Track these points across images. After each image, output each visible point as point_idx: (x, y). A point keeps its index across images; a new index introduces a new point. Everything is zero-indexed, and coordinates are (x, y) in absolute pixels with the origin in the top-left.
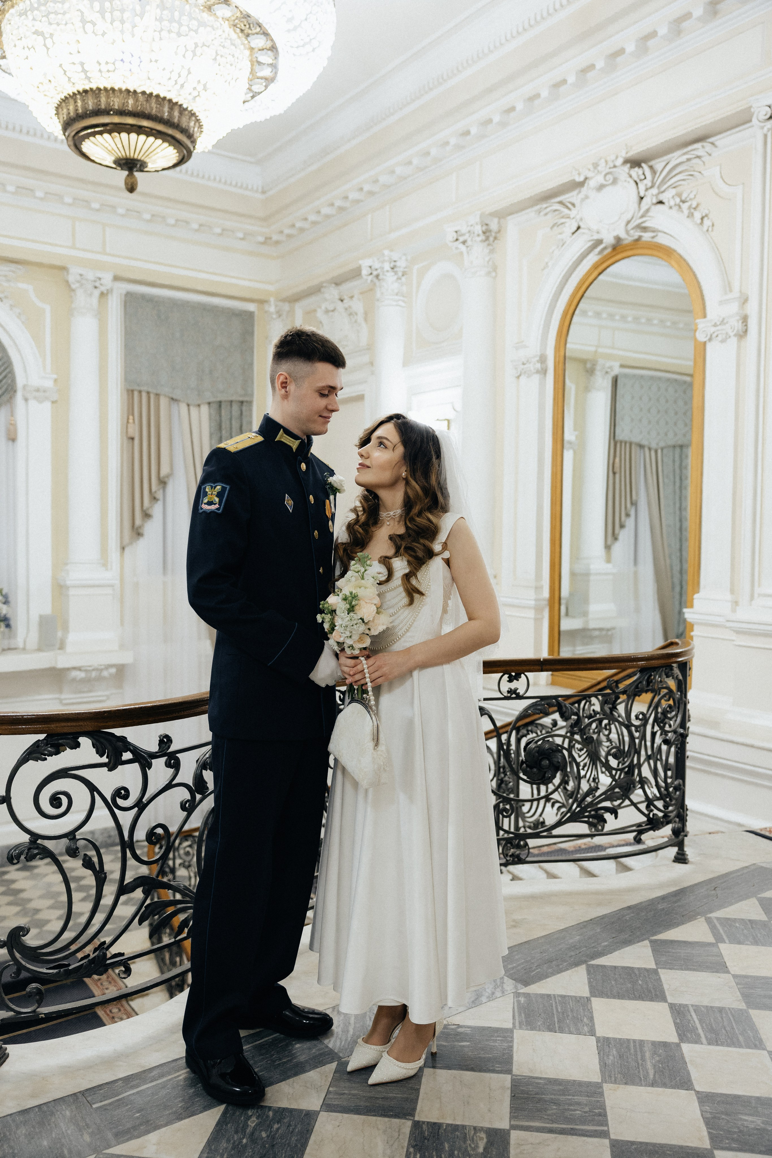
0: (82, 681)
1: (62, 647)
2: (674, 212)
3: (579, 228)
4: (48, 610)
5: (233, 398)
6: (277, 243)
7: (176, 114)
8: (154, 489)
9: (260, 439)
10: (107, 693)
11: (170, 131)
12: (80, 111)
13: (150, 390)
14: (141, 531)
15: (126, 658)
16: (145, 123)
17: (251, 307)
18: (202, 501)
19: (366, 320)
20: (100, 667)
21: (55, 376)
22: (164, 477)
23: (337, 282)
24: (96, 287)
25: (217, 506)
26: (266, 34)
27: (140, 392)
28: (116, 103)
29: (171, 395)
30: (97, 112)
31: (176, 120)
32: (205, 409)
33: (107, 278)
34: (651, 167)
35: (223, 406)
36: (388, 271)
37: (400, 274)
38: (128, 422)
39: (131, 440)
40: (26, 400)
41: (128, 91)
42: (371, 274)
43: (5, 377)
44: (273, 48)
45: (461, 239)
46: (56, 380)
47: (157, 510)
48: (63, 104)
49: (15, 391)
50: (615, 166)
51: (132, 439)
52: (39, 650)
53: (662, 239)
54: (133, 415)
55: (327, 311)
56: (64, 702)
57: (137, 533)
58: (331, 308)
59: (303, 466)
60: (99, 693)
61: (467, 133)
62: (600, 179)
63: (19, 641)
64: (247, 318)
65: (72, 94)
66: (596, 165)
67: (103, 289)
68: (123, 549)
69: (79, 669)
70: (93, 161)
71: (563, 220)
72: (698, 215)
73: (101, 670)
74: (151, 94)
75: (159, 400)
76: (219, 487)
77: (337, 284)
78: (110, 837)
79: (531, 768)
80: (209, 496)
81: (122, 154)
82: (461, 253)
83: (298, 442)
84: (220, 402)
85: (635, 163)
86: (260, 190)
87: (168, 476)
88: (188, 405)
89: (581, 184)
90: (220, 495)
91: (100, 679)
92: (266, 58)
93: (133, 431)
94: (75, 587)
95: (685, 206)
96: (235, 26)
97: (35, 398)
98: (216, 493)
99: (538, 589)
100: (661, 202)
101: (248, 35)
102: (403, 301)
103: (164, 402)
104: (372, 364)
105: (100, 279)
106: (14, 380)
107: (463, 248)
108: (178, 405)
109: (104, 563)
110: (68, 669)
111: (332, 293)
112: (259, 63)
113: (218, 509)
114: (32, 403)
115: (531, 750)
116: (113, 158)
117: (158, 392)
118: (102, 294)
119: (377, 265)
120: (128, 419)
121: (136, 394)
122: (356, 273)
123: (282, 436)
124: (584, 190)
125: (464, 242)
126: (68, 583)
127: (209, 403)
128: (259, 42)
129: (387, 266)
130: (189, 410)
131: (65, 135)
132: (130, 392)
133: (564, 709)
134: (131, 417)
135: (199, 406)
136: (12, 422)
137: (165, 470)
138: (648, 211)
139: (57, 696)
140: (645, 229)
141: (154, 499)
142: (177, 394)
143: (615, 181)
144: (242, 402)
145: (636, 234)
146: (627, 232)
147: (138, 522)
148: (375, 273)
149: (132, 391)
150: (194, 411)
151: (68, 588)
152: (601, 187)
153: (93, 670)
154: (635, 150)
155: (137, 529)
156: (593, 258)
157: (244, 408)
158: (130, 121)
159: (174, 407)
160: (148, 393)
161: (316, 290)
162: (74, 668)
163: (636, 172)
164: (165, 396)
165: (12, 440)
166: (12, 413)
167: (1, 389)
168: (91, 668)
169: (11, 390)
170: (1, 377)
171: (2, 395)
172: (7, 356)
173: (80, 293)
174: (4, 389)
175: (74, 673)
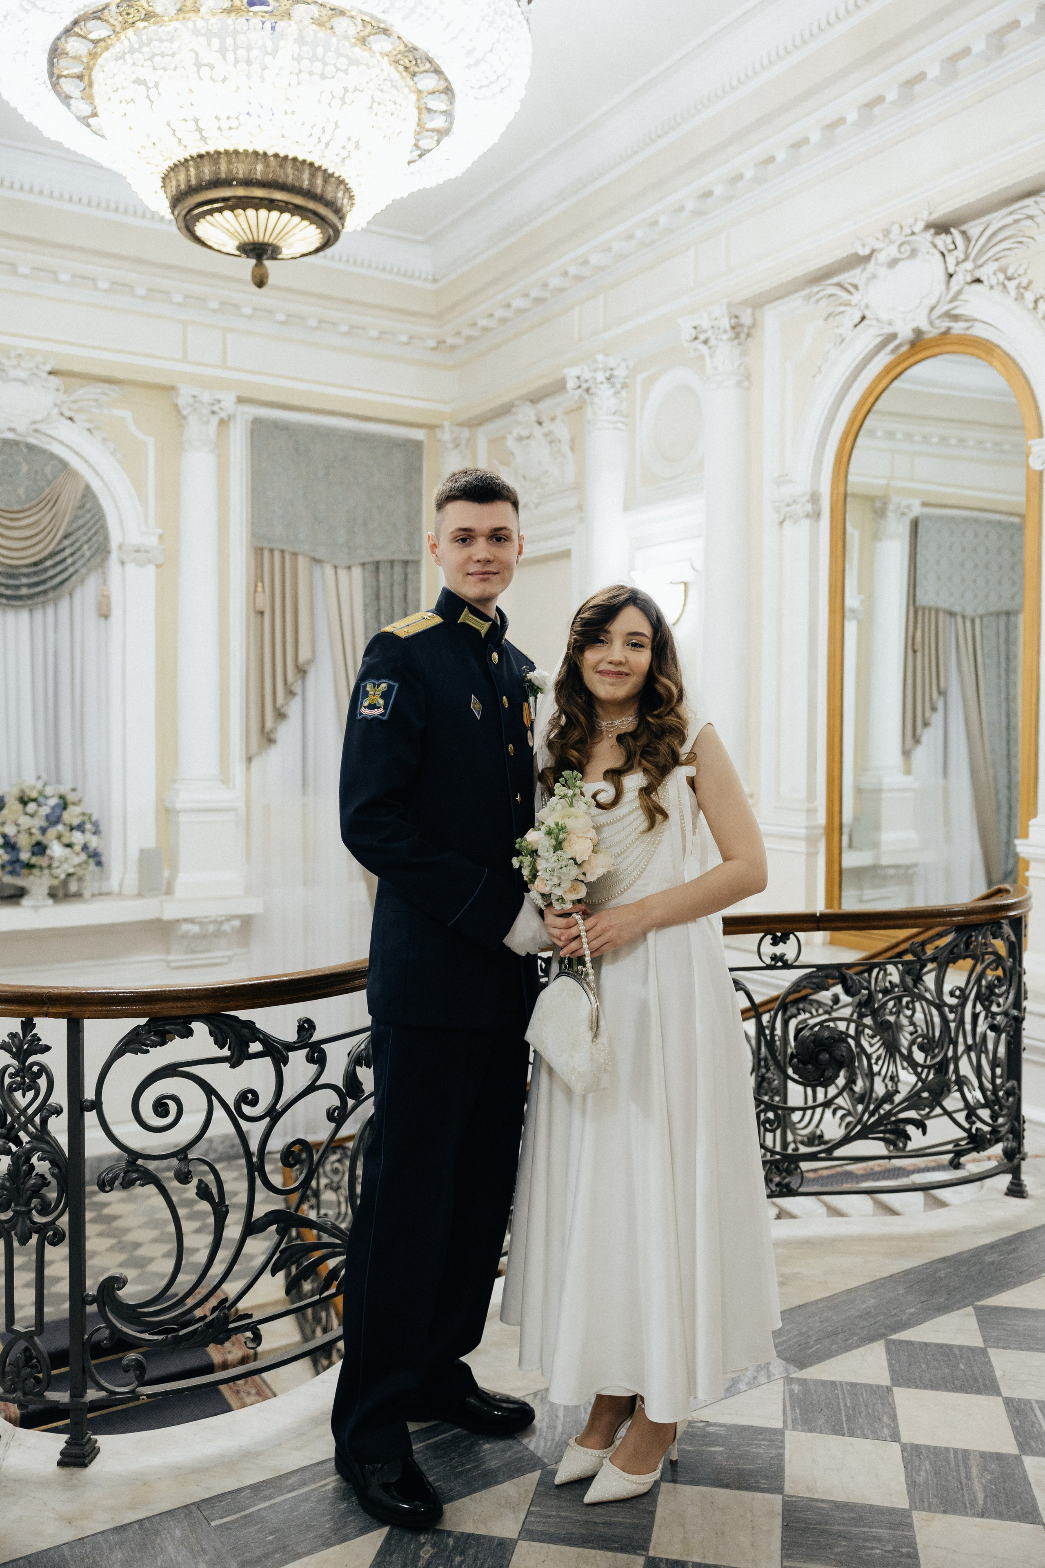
0: (197, 937)
1: (169, 891)
2: (996, 294)
3: (863, 318)
4: (150, 843)
5: (396, 557)
6: (453, 347)
7: (319, 181)
8: (290, 678)
9: (438, 620)
10: (229, 953)
11: (311, 205)
12: (193, 182)
13: (285, 547)
14: (272, 736)
15: (252, 906)
16: (278, 195)
17: (419, 434)
18: (362, 703)
19: (572, 449)
20: (220, 919)
21: (160, 531)
22: (304, 664)
23: (534, 399)
24: (213, 412)
25: (381, 710)
26: (438, 71)
27: (272, 550)
28: (240, 170)
29: (312, 555)
30: (216, 183)
31: (319, 191)
32: (357, 572)
33: (228, 401)
34: (964, 233)
35: (382, 568)
36: (602, 383)
37: (619, 386)
38: (255, 591)
39: (259, 616)
40: (123, 563)
41: (256, 153)
42: (580, 387)
43: (95, 533)
44: (448, 90)
45: (702, 337)
46: (161, 537)
47: (294, 708)
48: (172, 174)
49: (108, 552)
50: (913, 233)
51: (262, 613)
52: (140, 895)
53: (980, 331)
54: (262, 582)
55: (520, 439)
56: (173, 965)
57: (268, 739)
58: (525, 433)
59: (495, 656)
60: (218, 953)
61: (709, 194)
62: (892, 251)
63: (114, 883)
64: (413, 449)
65: (182, 160)
66: (887, 233)
67: (223, 415)
68: (249, 760)
69: (191, 921)
70: (210, 247)
71: (842, 309)
72: (1029, 297)
73: (221, 923)
74: (286, 157)
75: (296, 560)
76: (384, 685)
77: (533, 402)
79: (805, 1063)
80: (371, 697)
81: (247, 237)
82: (702, 357)
83: (487, 625)
84: (378, 563)
85: (941, 228)
86: (430, 278)
87: (310, 662)
88: (336, 567)
89: (867, 259)
90: (385, 696)
91: (218, 934)
92: (438, 104)
93: (263, 601)
94: (185, 811)
95: (1011, 285)
96: (397, 62)
97: (134, 560)
98: (380, 693)
99: (811, 811)
100: (978, 281)
101: (414, 74)
102: (623, 423)
103: (302, 562)
104: (580, 507)
105: (219, 401)
106: (106, 538)
107: (703, 349)
108: (322, 567)
109: (225, 780)
110: (178, 921)
111: (527, 413)
112: (429, 110)
113: (383, 715)
114: (130, 568)
115: (804, 1039)
116: (236, 243)
117: (296, 550)
118: (222, 422)
119: (587, 375)
120: (256, 586)
121: (266, 553)
122: (560, 386)
123: (467, 617)
124: (871, 267)
125: (706, 342)
126: (179, 806)
127: (363, 564)
128: (429, 82)
129: (601, 376)
130: (336, 574)
131: (173, 213)
132: (259, 551)
133: (850, 983)
134: (260, 584)
135: (349, 568)
136: (105, 593)
137: (304, 655)
138: (959, 292)
139: (163, 957)
140: (956, 318)
141: (290, 693)
142: (321, 552)
143: (914, 253)
144: (406, 563)
145: (944, 324)
146: (931, 323)
147: (269, 724)
148: (584, 386)
149: (262, 549)
150: (342, 573)
151: (177, 812)
152: (893, 263)
153: (210, 922)
154: (942, 211)
155: (268, 734)
156: (883, 359)
157: (410, 570)
158: (259, 193)
159: (317, 569)
160: (282, 551)
161: (505, 410)
162: (186, 920)
163: (943, 240)
164: (304, 554)
165: (106, 617)
166: (105, 582)
167: (89, 548)
168: (208, 920)
169: (103, 550)
170: (90, 534)
171: (92, 556)
172: (99, 506)
173: (193, 420)
174: (94, 549)
175: (186, 927)
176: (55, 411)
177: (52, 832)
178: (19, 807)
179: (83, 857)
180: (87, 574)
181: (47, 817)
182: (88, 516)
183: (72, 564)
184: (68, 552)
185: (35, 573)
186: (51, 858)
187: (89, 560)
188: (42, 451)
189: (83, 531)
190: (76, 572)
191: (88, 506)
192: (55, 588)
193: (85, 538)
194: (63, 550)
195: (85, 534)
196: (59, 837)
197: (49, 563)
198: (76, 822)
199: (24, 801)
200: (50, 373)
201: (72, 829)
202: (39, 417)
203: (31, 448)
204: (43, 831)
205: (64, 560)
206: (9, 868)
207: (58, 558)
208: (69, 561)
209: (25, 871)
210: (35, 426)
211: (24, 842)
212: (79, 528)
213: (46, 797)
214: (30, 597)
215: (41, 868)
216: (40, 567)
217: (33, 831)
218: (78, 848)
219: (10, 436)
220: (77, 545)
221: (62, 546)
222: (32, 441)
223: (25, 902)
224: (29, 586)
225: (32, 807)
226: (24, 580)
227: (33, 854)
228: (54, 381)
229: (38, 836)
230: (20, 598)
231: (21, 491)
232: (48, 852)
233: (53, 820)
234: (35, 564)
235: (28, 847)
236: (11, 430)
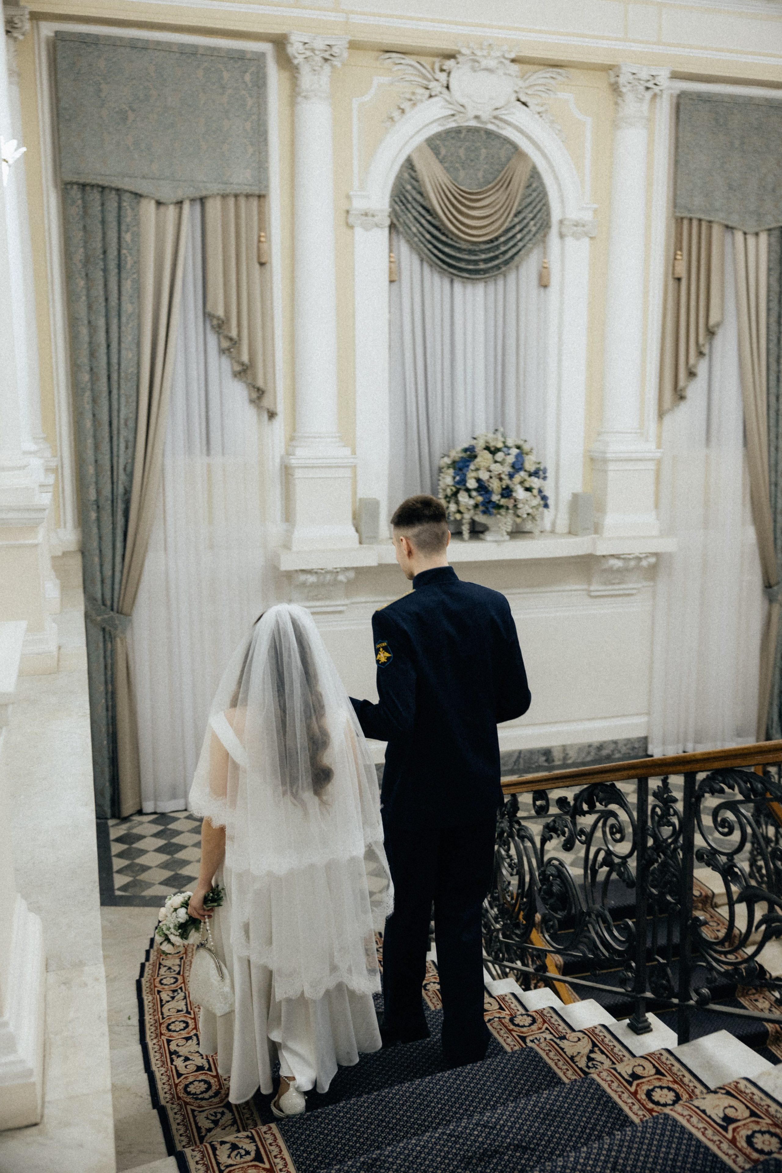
0: (619, 571)
1: (597, 529)
4: (578, 488)
8: (701, 339)
10: (640, 586)
13: (702, 216)
14: (683, 394)
15: (666, 545)
20: (641, 556)
21: (596, 206)
22: (713, 327)
27: (691, 220)
29: (726, 223)
32: (764, 237)
33: (663, 76)
38: (674, 259)
39: (676, 282)
40: (562, 236)
43: (540, 211)
46: (595, 211)
47: (703, 368)
49: (550, 227)
51: (679, 280)
52: (570, 533)
54: (681, 249)
56: (593, 594)
57: (680, 396)
60: (631, 586)
63: (543, 526)
67: (657, 90)
68: (661, 415)
69: (617, 557)
73: (642, 559)
75: (711, 228)
78: (634, 748)
87: (718, 324)
88: (745, 234)
91: (637, 569)
93: (681, 270)
94: (614, 460)
97: (573, 235)
103: (716, 230)
105: (655, 77)
106: (548, 214)
108: (733, 233)
109: (642, 433)
110: (605, 556)
114: (569, 241)
117: (712, 219)
120: (675, 255)
121: (686, 223)
126: (607, 456)
127: (770, 231)
130: (745, 239)
132: (679, 221)
134: (678, 252)
135: (757, 234)
136: (545, 265)
137: (714, 318)
139: (585, 587)
141: (701, 354)
142: (734, 220)
147: (682, 383)
149: (682, 219)
150: (751, 239)
151: (605, 461)
153: (633, 558)
155: (680, 391)
159: (729, 236)
160: (700, 220)
162: (612, 556)
164: (719, 223)
165: (545, 286)
166: (545, 254)
167: (535, 225)
168: (630, 557)
169: (545, 226)
170: (535, 211)
171: (537, 232)
172: (542, 184)
173: (630, 97)
174: (538, 225)
175: (613, 562)
176: (513, 97)
177: (517, 478)
178: (489, 456)
179: (539, 498)
180: (532, 248)
181: (513, 466)
182: (535, 194)
183: (520, 240)
184: (518, 228)
185: (489, 250)
186: (515, 500)
187: (534, 235)
188: (498, 136)
189: (530, 208)
190: (524, 246)
191: (534, 185)
192: (506, 263)
193: (531, 215)
194: (514, 227)
195: (531, 212)
196: (522, 483)
197: (502, 239)
198: (532, 468)
199: (493, 451)
200: (513, 61)
201: (530, 475)
202: (498, 105)
203: (489, 133)
204: (511, 476)
205: (514, 236)
206: (481, 508)
207: (510, 234)
208: (519, 236)
209: (494, 511)
210: (496, 113)
211: (495, 485)
212: (526, 207)
213: (509, 448)
214: (485, 271)
215: (507, 508)
216: (496, 243)
217: (503, 476)
218: (535, 492)
219: (473, 123)
220: (526, 221)
221: (513, 224)
222: (490, 127)
223: (489, 536)
224: (486, 261)
225: (500, 456)
226: (483, 256)
227: (503, 496)
228: (515, 68)
229: (506, 481)
230: (477, 272)
231: (480, 174)
232: (514, 494)
233: (517, 467)
234: (492, 241)
235: (500, 490)
236: (477, 117)
